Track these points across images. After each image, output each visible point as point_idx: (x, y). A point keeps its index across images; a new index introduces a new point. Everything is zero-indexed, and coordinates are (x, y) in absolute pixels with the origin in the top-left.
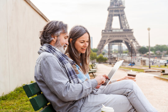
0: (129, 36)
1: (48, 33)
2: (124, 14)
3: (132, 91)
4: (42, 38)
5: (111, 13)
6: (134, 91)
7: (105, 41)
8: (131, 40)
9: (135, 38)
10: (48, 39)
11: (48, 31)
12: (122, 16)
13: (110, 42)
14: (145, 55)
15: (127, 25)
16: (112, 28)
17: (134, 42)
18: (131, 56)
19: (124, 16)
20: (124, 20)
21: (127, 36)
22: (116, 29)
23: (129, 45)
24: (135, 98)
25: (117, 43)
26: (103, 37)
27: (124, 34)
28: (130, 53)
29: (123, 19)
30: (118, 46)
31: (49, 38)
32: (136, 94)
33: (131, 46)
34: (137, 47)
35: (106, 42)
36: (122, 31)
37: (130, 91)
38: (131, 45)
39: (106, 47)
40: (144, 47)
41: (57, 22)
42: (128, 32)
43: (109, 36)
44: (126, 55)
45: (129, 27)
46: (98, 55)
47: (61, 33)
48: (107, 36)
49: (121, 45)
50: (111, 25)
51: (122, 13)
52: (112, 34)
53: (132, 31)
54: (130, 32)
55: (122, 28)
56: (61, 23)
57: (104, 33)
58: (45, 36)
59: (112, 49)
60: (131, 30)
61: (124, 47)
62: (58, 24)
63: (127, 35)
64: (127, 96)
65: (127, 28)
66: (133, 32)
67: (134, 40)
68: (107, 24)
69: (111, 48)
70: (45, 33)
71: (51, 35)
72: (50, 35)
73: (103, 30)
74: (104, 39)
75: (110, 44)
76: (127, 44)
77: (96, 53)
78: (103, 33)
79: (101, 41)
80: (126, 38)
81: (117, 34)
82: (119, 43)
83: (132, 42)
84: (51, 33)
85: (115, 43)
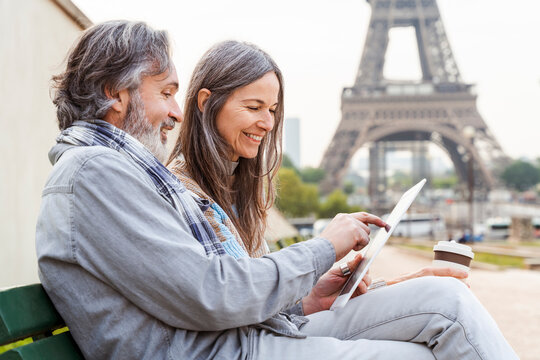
0: (459, 113)
1: (89, 80)
2: (437, 18)
3: (456, 324)
4: (63, 104)
5: (382, 14)
6: (465, 323)
7: (354, 134)
8: (469, 131)
9: (483, 121)
10: (88, 109)
11: (88, 71)
12: (427, 28)
13: (378, 141)
14: (531, 193)
15: (449, 65)
16: (382, 78)
17: (481, 139)
18: (470, 200)
19: (437, 24)
20: (437, 45)
21: (450, 112)
22: (403, 84)
23: (461, 150)
24: (466, 354)
25: (408, 144)
26: (346, 116)
27: (437, 105)
28: (464, 186)
29: (432, 39)
30: (414, 159)
31: (92, 101)
32: (471, 337)
33: (466, 158)
34: (495, 160)
35: (359, 140)
36: (427, 90)
37: (444, 323)
38: (468, 151)
39: (360, 160)
40: (525, 160)
41: (121, 27)
42: (456, 95)
43: (372, 114)
44: (449, 194)
45: (457, 75)
46: (324, 193)
47: (143, 77)
48: (363, 115)
49: (423, 150)
50: (380, 65)
51: (430, 13)
52: (384, 106)
53: (473, 91)
54: (463, 94)
55: (427, 77)
56: (137, 28)
57: (353, 99)
58: (77, 97)
59: (385, 168)
60: (468, 87)
61: (440, 160)
62: (126, 37)
63: (450, 107)
64: (433, 346)
65: (452, 79)
66: (474, 98)
67: (482, 129)
68: (365, 62)
69: (381, 163)
70: (76, 81)
71: (103, 87)
72: (100, 86)
73: (345, 89)
74: (351, 126)
75: (377, 148)
76: (450, 145)
77: (314, 188)
78: (345, 101)
79: (338, 136)
80: (445, 120)
81: (406, 106)
82: (417, 144)
83: (472, 140)
84: (103, 77)
85: (398, 144)
